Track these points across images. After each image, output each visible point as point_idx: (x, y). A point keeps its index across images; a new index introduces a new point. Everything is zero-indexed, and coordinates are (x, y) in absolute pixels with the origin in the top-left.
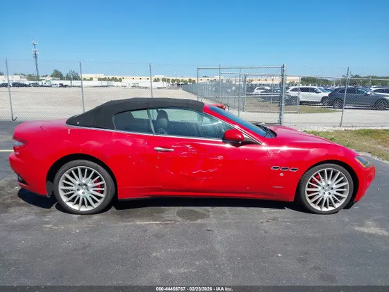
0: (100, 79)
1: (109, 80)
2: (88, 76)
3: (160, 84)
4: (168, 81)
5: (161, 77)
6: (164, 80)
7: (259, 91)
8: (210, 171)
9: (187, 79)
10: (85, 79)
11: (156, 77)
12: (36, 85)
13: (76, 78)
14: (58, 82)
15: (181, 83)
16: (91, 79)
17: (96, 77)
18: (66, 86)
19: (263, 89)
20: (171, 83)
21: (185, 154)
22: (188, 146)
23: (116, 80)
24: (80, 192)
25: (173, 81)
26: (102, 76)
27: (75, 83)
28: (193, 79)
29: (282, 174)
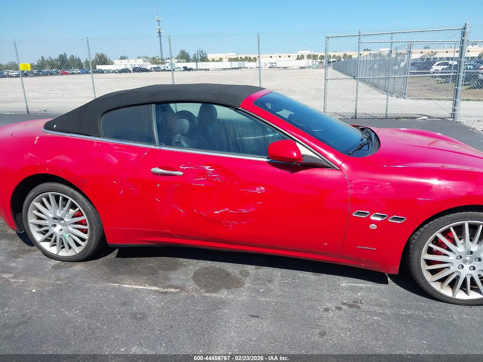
0: (231, 60)
1: (242, 60)
2: (217, 56)
3: (304, 62)
4: (315, 57)
5: (306, 53)
6: (309, 57)
7: (440, 68)
8: (244, 211)
9: (341, 54)
10: (213, 60)
11: (300, 53)
12: (157, 70)
13: (204, 59)
14: (182, 65)
15: (331, 60)
16: (221, 60)
17: (226, 58)
18: (190, 70)
19: (447, 64)
20: (318, 60)
21: (201, 182)
22: (207, 168)
23: (249, 60)
24: (57, 230)
25: (322, 57)
26: (233, 55)
27: (201, 65)
28: (348, 54)
29: (373, 226)
